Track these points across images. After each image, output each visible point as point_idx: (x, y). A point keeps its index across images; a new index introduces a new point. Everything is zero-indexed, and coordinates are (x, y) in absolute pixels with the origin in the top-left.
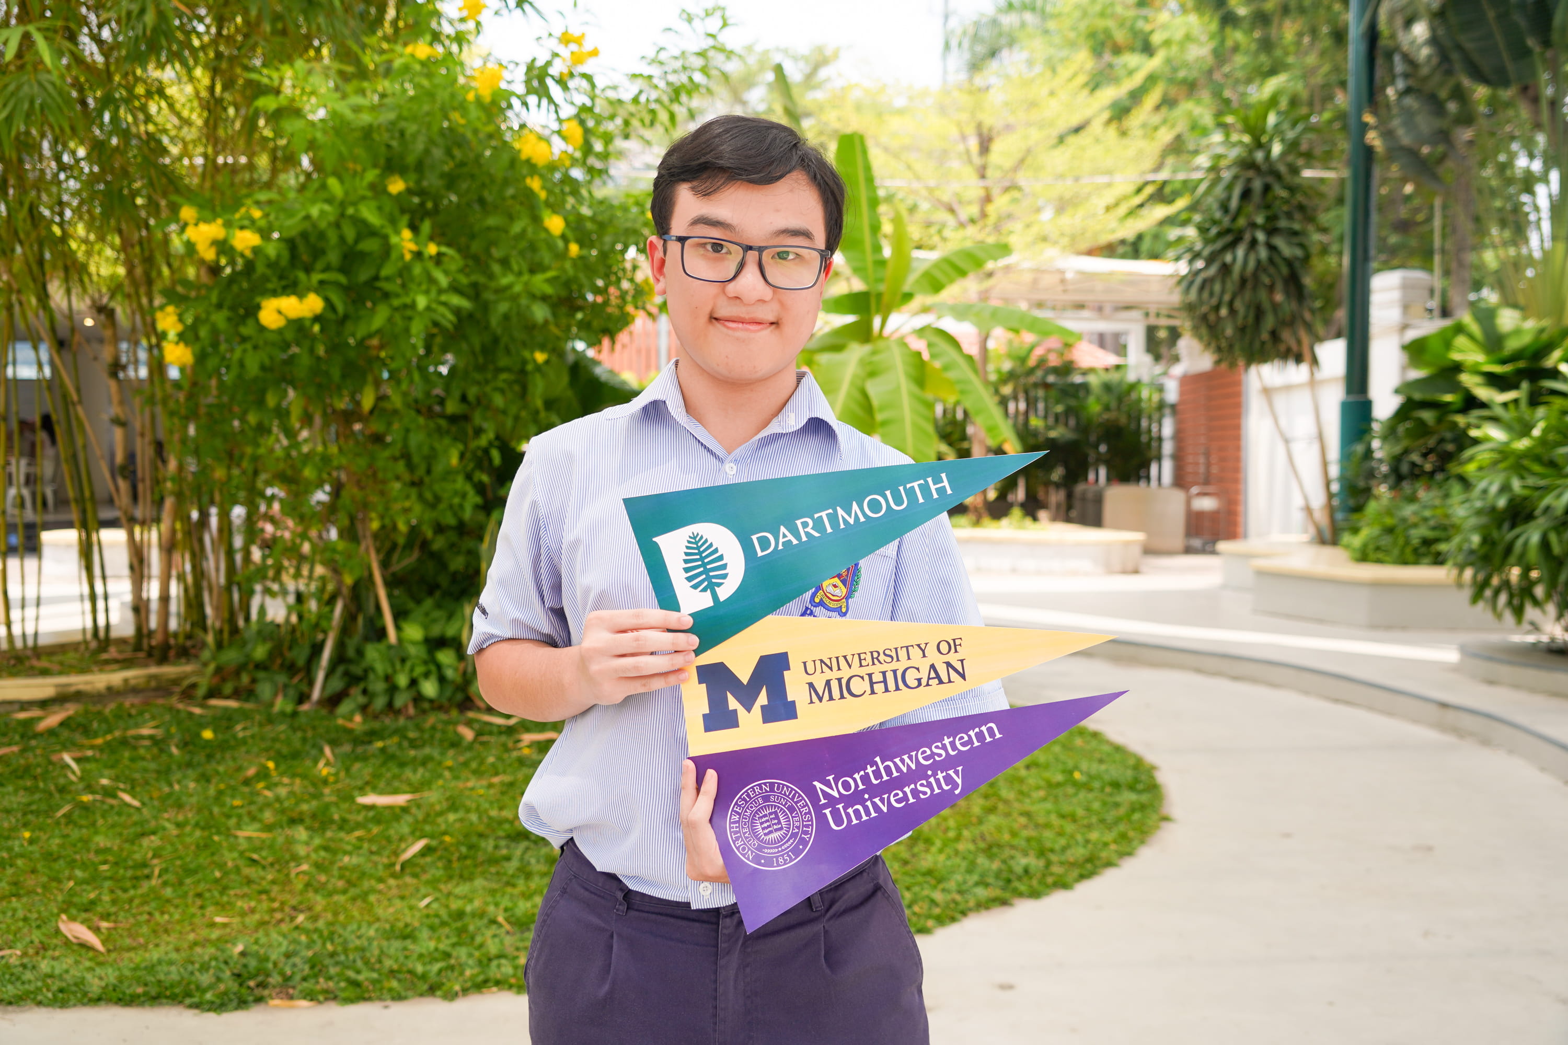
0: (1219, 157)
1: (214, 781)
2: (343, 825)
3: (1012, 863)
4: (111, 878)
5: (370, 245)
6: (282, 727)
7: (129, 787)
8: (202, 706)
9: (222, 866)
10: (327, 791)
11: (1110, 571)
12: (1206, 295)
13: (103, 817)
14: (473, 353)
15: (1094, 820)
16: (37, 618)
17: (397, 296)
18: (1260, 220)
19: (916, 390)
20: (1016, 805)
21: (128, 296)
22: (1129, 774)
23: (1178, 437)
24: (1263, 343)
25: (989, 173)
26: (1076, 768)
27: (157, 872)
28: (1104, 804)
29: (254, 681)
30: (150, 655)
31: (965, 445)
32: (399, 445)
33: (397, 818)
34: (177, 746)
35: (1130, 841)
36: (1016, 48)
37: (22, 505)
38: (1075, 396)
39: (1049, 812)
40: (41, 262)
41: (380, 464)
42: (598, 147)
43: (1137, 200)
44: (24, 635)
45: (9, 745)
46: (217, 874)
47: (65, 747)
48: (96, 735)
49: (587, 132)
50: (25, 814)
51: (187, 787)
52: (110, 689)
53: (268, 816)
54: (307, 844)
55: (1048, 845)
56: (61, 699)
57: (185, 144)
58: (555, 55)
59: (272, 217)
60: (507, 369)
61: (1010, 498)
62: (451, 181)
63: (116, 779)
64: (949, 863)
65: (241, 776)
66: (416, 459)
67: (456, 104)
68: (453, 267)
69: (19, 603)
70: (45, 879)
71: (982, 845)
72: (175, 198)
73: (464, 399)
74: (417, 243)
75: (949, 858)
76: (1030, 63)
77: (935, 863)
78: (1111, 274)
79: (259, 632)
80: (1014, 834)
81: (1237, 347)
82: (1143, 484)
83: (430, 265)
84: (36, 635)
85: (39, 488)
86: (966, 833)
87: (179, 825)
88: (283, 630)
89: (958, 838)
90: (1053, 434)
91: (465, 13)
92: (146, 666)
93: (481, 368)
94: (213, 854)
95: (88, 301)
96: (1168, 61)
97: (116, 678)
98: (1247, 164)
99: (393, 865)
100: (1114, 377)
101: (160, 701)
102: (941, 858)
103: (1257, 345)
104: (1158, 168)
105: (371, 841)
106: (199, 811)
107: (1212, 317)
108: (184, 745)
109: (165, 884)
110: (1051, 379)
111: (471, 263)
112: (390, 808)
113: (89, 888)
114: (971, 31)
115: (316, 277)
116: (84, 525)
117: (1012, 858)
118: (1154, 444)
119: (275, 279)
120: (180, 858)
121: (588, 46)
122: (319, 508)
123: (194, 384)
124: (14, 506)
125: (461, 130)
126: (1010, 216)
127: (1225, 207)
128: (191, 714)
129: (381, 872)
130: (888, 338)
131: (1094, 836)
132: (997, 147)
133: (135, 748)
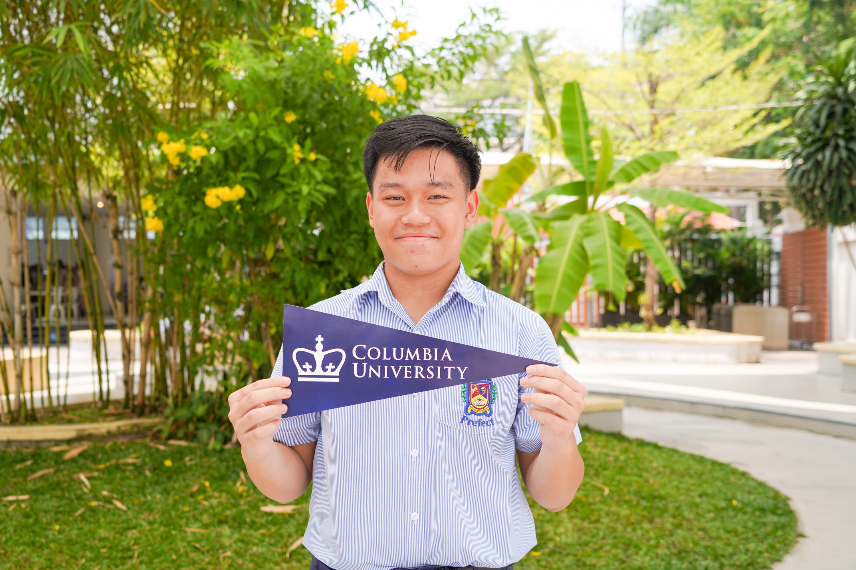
0: (812, 92)
1: (172, 493)
2: (253, 525)
3: (696, 564)
4: (108, 558)
5: (274, 155)
6: (214, 459)
7: (120, 497)
8: (165, 444)
9: (177, 551)
10: (242, 502)
11: (740, 361)
12: (804, 181)
13: (104, 516)
14: (335, 223)
15: (750, 535)
16: (67, 386)
17: (290, 186)
18: (841, 132)
19: (615, 246)
20: (695, 523)
21: (125, 188)
22: (771, 502)
23: (782, 273)
24: (844, 212)
25: (657, 105)
26: (734, 497)
27: (136, 554)
28: (756, 523)
29: (197, 429)
30: (133, 411)
31: (640, 279)
32: (289, 280)
33: (286, 522)
34: (150, 470)
35: (778, 551)
36: (671, 27)
37: (59, 316)
38: (712, 247)
39: (718, 529)
40: (73, 168)
41: (277, 292)
42: (414, 91)
43: (756, 120)
44: (58, 397)
45: (48, 467)
46: (174, 557)
47: (81, 469)
48: (100, 463)
49: (409, 83)
50: (56, 513)
51: (155, 497)
52: (109, 433)
53: (205, 518)
54: (230, 537)
55: (720, 552)
56: (80, 439)
57: (160, 94)
58: (389, 34)
59: (214, 138)
60: (356, 232)
61: (669, 313)
62: (323, 114)
63: (112, 491)
64: (652, 563)
65: (188, 491)
66: (299, 289)
67: (328, 66)
68: (324, 168)
69: (56, 376)
70: (67, 557)
71: (674, 551)
72: (154, 127)
73: (329, 251)
74: (303, 153)
75: (652, 559)
76: (682, 35)
77: (643, 562)
78: (738, 168)
79: (201, 398)
80: (696, 544)
81: (826, 215)
82: (758, 304)
83: (311, 167)
84: (66, 397)
85: (69, 306)
86: (662, 542)
87: (150, 523)
88: (215, 396)
89: (657, 545)
90: (699, 272)
91: (334, 10)
92: (131, 418)
93: (340, 232)
94: (171, 543)
95: (101, 192)
96: (775, 31)
97: (113, 425)
98: (831, 96)
99: (284, 553)
100: (738, 235)
101: (139, 441)
102: (647, 559)
103: (840, 213)
104: (767, 101)
105: (270, 536)
106: (163, 514)
107: (809, 196)
108: (154, 470)
109: (141, 562)
110: (696, 236)
111: (335, 165)
112: (282, 514)
113: (94, 564)
114: (642, 17)
115: (241, 175)
116: (95, 327)
117: (696, 560)
118: (765, 278)
119: (215, 177)
120: (151, 545)
121: (410, 29)
122: (238, 320)
123: (163, 242)
124: (54, 316)
125: (330, 82)
126: (669, 133)
127: (816, 124)
128: (158, 450)
129: (277, 558)
130: (597, 211)
131: (752, 546)
132: (662, 89)
133: (124, 471)
